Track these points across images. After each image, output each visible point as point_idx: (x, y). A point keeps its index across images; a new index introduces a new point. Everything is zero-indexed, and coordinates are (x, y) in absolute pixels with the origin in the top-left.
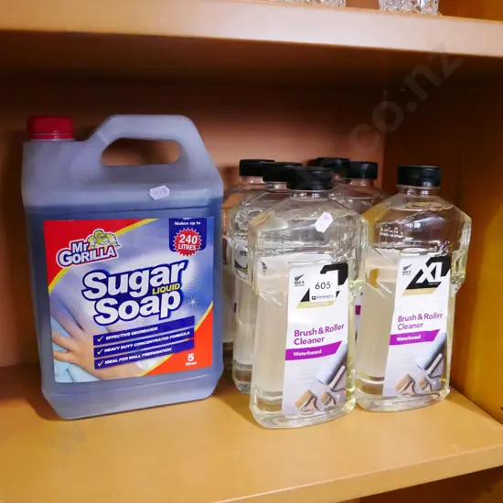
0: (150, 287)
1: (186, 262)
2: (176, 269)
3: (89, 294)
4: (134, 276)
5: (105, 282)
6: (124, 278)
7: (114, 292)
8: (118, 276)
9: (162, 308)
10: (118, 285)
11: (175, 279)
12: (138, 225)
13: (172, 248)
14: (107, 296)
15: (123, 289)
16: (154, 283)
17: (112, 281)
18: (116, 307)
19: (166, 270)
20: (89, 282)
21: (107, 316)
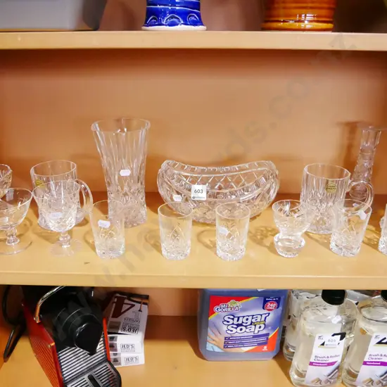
0: (252, 322)
1: (269, 314)
2: (264, 316)
3: (225, 323)
4: (245, 318)
5: (233, 319)
6: (241, 319)
7: (235, 322)
8: (239, 318)
9: (255, 330)
10: (238, 321)
11: (263, 319)
12: (250, 299)
13: (264, 308)
14: (233, 324)
15: (240, 322)
16: (254, 321)
17: (236, 319)
18: (236, 328)
19: (259, 316)
20: (226, 319)
21: (232, 331)
